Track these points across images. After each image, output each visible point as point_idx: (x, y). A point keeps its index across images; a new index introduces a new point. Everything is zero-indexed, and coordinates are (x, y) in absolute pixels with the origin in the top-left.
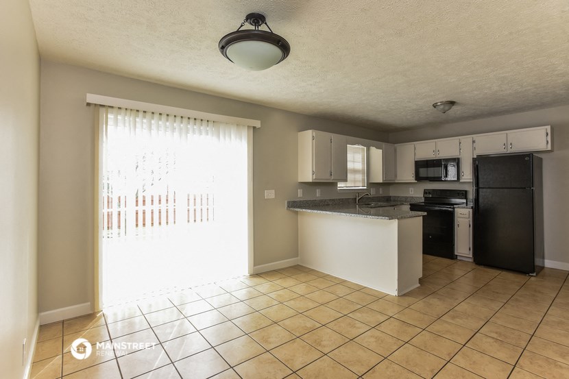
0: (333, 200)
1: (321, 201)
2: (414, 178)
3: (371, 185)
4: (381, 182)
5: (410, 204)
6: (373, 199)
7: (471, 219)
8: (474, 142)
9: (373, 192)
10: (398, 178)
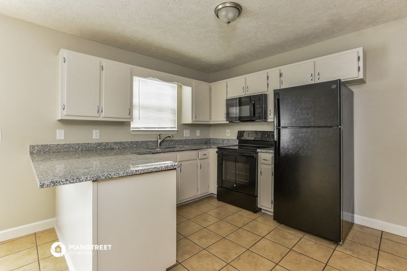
0: (121, 143)
1: (100, 144)
2: (225, 119)
3: (183, 126)
4: (191, 123)
5: (218, 148)
6: (186, 142)
7: (273, 166)
8: (281, 75)
9: (187, 134)
10: (213, 119)
